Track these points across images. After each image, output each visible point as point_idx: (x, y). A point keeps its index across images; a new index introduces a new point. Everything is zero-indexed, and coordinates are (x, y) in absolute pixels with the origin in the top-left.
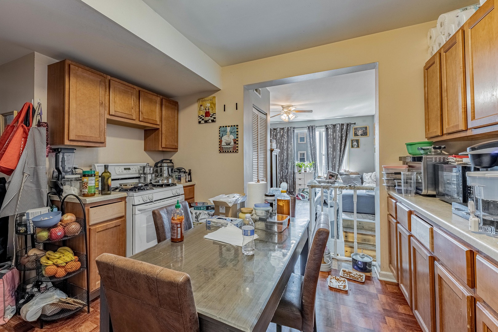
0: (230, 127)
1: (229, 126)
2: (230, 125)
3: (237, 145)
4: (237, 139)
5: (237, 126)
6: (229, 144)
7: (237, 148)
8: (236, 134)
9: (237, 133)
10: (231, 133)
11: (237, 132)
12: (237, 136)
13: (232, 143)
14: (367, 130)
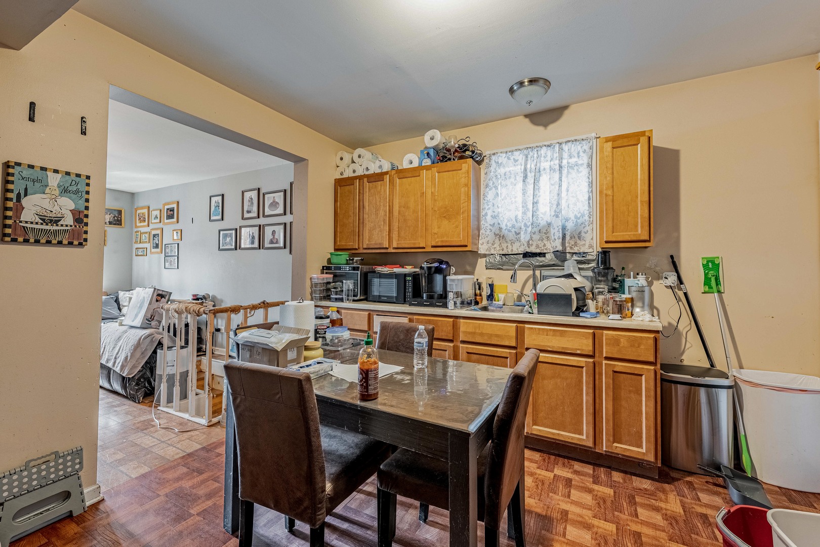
0: (59, 176)
1: (56, 171)
2: (63, 169)
3: (85, 229)
4: (86, 212)
5: (88, 177)
6: (56, 221)
7: (84, 236)
8: (83, 199)
9: (86, 196)
10: (65, 191)
11: (88, 193)
12: (86, 204)
13: (69, 220)
14: (121, 216)
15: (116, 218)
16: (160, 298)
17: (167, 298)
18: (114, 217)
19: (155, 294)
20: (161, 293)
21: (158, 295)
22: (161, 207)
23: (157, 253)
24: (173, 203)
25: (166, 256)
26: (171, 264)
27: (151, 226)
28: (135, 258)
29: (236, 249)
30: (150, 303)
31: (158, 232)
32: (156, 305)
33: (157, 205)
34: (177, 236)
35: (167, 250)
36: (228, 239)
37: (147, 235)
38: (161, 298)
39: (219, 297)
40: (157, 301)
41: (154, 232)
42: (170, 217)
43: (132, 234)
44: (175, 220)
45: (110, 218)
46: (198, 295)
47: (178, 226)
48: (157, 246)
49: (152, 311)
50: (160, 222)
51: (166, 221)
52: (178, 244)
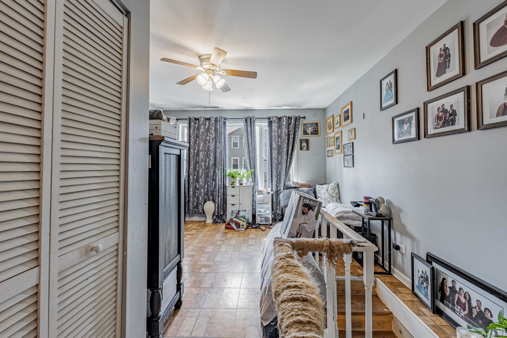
14: (318, 128)
15: (315, 129)
16: (306, 209)
17: (316, 210)
18: (314, 129)
19: (301, 204)
20: (308, 202)
21: (305, 205)
22: (340, 113)
23: (339, 153)
24: (347, 105)
25: (345, 156)
26: (348, 163)
27: (336, 131)
28: (327, 158)
29: (419, 139)
30: (295, 217)
31: (339, 135)
32: (301, 219)
33: (337, 112)
34: (352, 135)
35: (345, 150)
36: (406, 127)
37: (333, 139)
38: (309, 210)
39: (396, 203)
40: (304, 213)
41: (337, 136)
42: (347, 118)
43: (325, 140)
44: (350, 120)
45: (311, 130)
46: (370, 198)
47: (352, 126)
48: (338, 148)
49: (297, 226)
50: (340, 126)
51: (344, 123)
52: (353, 143)
